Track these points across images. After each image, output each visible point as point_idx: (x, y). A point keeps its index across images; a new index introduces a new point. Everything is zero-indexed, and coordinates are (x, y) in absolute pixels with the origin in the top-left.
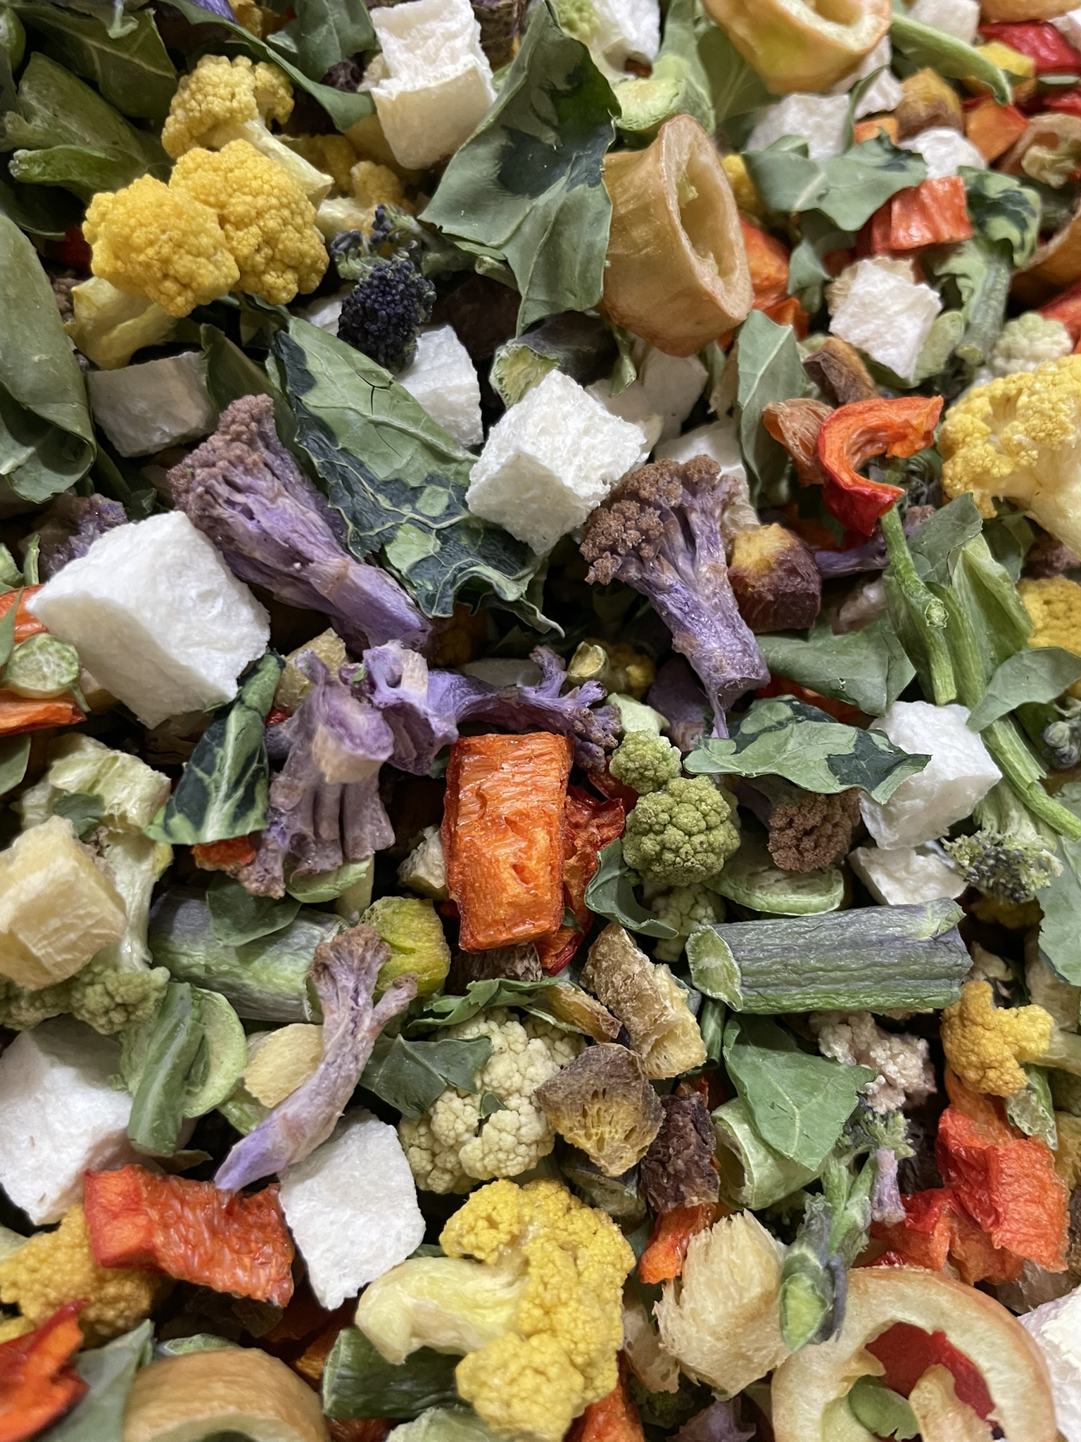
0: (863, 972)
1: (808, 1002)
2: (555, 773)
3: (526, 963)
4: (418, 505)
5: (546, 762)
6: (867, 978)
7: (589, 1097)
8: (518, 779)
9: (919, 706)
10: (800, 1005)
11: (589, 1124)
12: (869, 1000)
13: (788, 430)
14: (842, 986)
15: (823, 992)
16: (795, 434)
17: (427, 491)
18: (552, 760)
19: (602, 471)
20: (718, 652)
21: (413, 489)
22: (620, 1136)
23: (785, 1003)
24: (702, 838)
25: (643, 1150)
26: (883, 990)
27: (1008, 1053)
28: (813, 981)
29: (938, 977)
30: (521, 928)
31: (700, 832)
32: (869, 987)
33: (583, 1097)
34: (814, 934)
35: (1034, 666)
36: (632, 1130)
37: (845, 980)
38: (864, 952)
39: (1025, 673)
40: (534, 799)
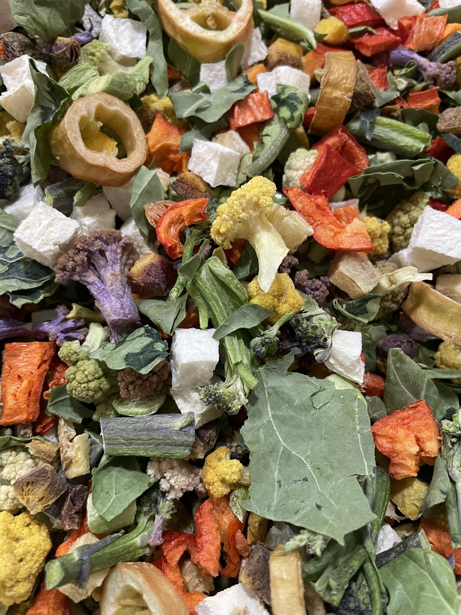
0: (149, 441)
1: (129, 452)
2: (38, 358)
3: (26, 430)
4: (6, 254)
5: (36, 354)
6: (151, 444)
7: (25, 484)
8: (25, 360)
9: (192, 330)
10: (126, 453)
11: (24, 494)
12: (151, 453)
13: (148, 216)
14: (142, 447)
15: (135, 448)
16: (151, 217)
17: (10, 248)
18: (38, 352)
19: (54, 241)
20: (109, 309)
21: (4, 248)
22: (37, 500)
23: (120, 452)
24: (85, 385)
25: (48, 506)
26: (157, 449)
27: (216, 479)
28: (132, 444)
29: (180, 446)
30: (15, 418)
31: (84, 383)
32: (152, 448)
33: (23, 484)
34: (135, 424)
35: (248, 312)
36: (43, 498)
37: (142, 444)
38: (151, 433)
39: (244, 315)
40: (30, 368)
